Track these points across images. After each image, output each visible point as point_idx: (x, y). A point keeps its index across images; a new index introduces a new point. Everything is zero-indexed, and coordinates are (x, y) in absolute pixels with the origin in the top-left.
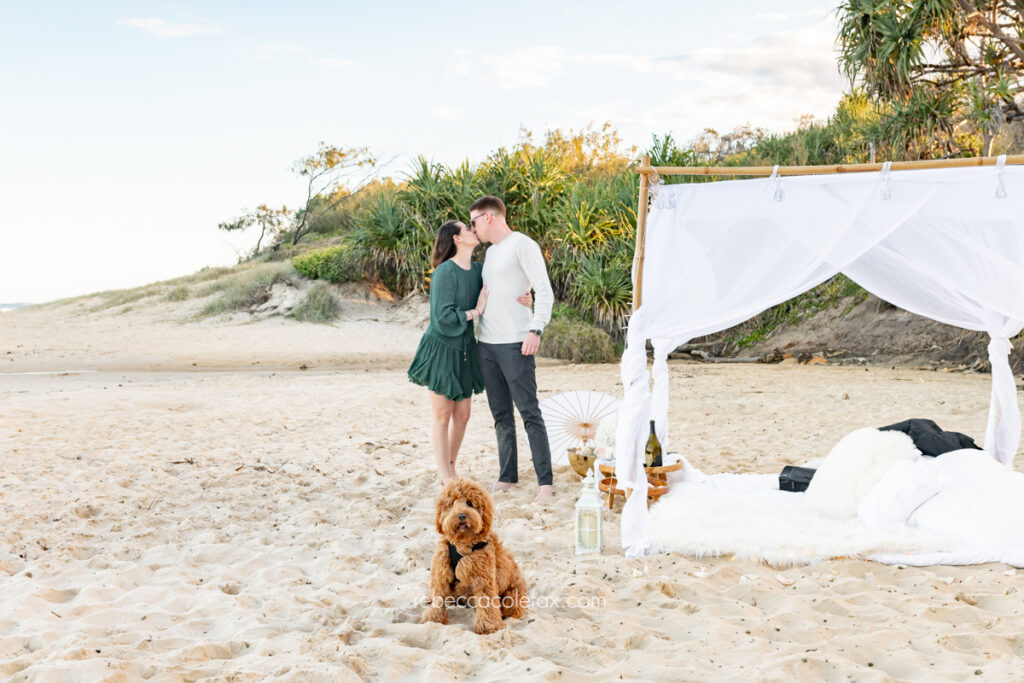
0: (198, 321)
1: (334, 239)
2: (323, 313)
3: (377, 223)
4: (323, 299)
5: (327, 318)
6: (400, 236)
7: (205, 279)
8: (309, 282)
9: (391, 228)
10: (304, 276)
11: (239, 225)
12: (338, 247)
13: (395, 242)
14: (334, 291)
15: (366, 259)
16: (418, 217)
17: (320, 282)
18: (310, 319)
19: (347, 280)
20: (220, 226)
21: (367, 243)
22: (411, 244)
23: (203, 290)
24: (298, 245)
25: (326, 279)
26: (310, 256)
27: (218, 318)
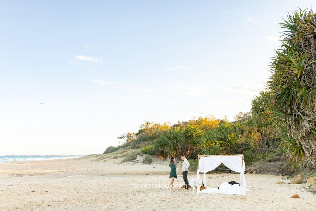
0: (122, 164)
1: (148, 142)
2: (149, 162)
3: (160, 142)
4: (148, 159)
5: (150, 163)
6: (165, 145)
7: (120, 153)
8: (145, 155)
9: (163, 143)
10: (144, 153)
11: (122, 138)
12: (152, 146)
13: (164, 146)
14: (150, 157)
15: (158, 150)
16: (169, 141)
17: (147, 155)
18: (146, 163)
19: (153, 154)
20: (118, 138)
21: (158, 146)
22: (168, 147)
23: (121, 156)
24: (140, 144)
25: (149, 154)
26: (145, 149)
27: (126, 163)
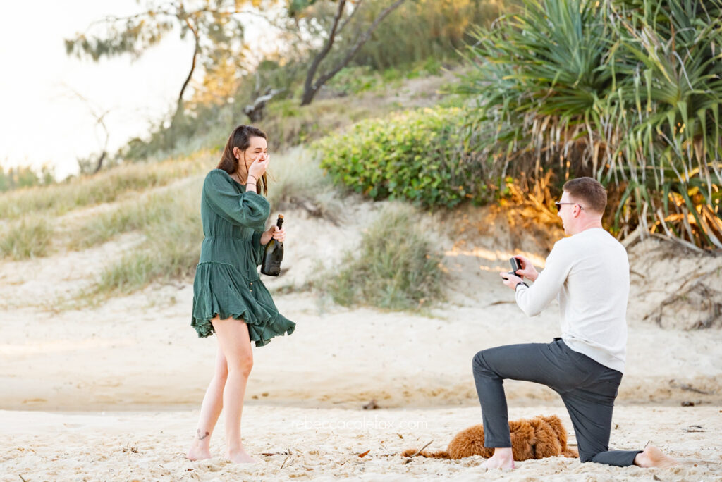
0: (94, 306)
1: (416, 84)
2: (405, 285)
3: (543, 53)
4: (403, 251)
5: (416, 298)
6: (602, 87)
7: (81, 203)
8: (365, 206)
9: (578, 64)
10: (351, 191)
11: (124, 44)
12: (435, 114)
13: (590, 103)
14: (428, 229)
15: (512, 145)
16: (647, 37)
17: (392, 207)
18: (372, 299)
19: (464, 202)
20: (70, 46)
21: (516, 106)
22: (629, 106)
23: (85, 230)
24: (317, 103)
25: (409, 199)
26: (364, 140)
27: (140, 299)
